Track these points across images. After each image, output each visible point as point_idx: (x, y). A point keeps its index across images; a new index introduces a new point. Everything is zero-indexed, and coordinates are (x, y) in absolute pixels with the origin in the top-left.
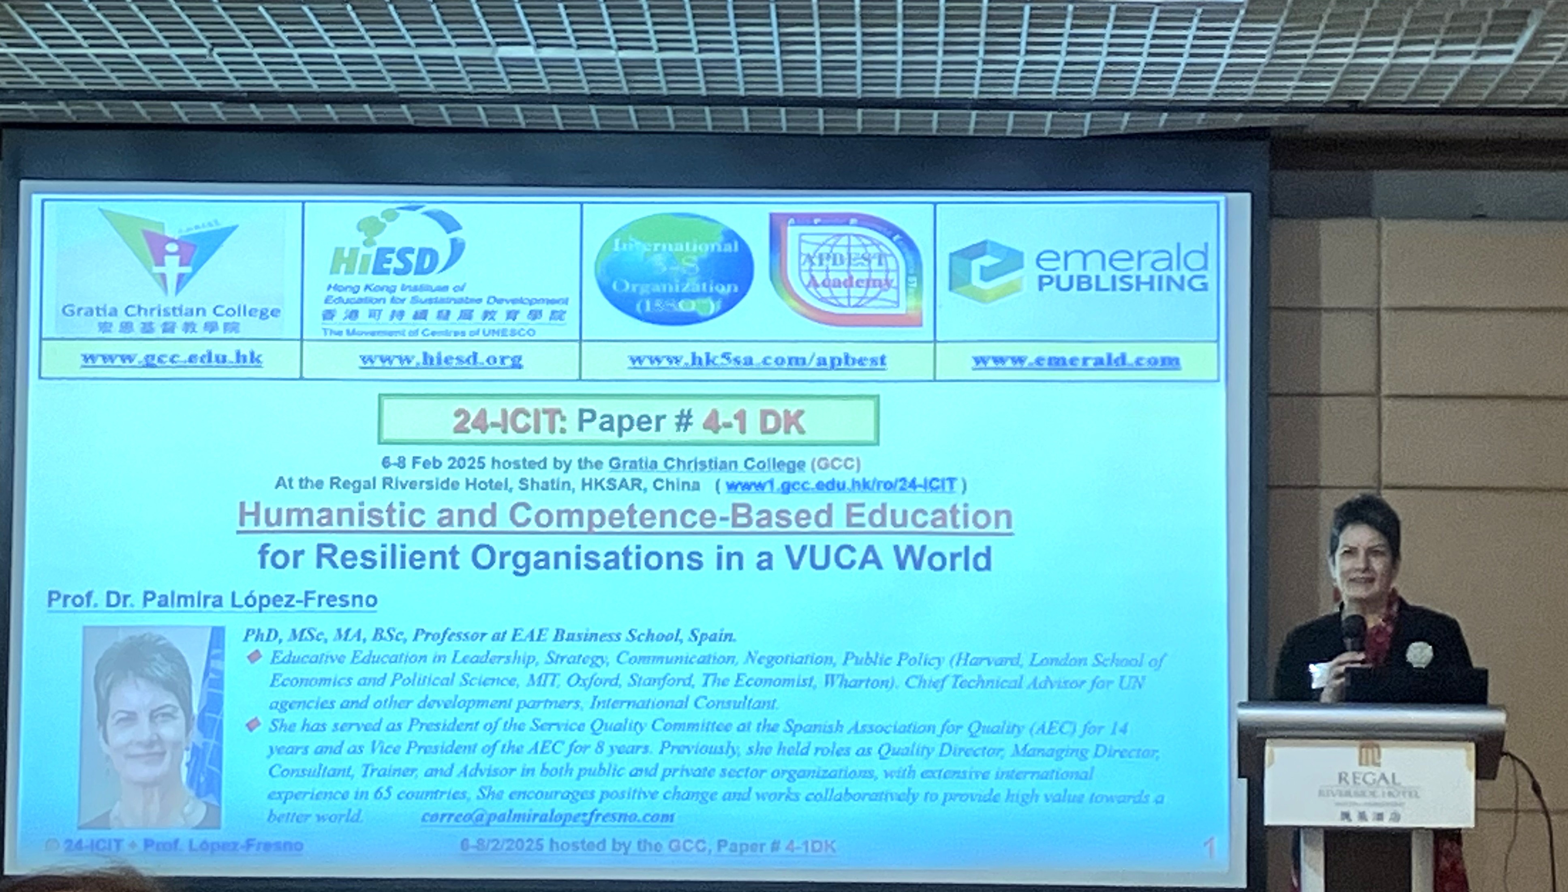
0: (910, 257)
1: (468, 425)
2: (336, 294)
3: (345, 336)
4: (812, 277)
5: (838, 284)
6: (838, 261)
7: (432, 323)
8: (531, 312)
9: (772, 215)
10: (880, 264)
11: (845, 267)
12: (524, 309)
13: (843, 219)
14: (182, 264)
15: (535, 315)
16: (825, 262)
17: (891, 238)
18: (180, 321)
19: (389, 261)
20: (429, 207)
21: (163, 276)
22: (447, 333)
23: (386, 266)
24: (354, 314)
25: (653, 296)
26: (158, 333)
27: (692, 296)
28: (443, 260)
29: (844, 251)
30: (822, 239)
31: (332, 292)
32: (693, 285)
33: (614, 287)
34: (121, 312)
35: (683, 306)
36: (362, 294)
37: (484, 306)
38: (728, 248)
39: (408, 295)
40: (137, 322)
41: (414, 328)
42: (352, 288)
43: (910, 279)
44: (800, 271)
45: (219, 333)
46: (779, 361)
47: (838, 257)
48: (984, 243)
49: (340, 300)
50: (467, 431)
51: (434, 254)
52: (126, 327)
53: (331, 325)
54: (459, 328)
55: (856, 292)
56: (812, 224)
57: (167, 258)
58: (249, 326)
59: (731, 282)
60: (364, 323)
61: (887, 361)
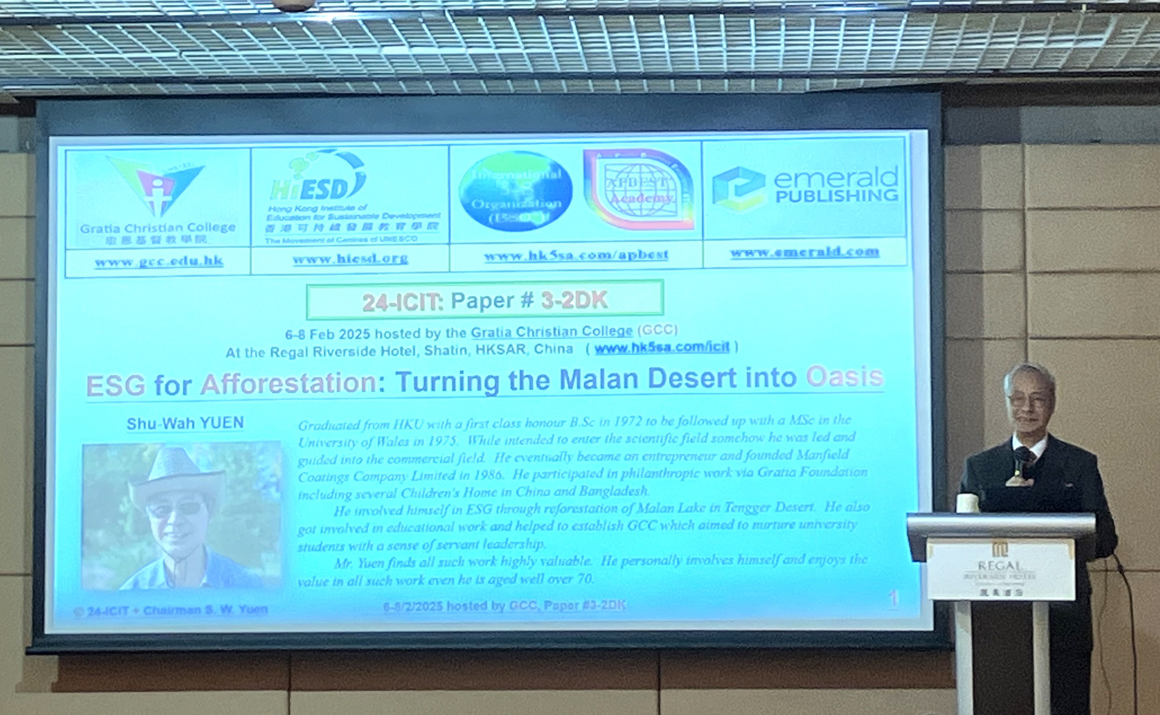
0: (684, 181)
1: (373, 306)
2: (274, 214)
3: (281, 244)
4: (615, 196)
5: (632, 200)
6: (633, 184)
7: (343, 233)
8: (414, 224)
9: (585, 152)
10: (663, 185)
11: (637, 187)
12: (409, 222)
13: (636, 153)
14: (165, 194)
15: (416, 226)
16: (623, 184)
17: (670, 166)
18: (164, 235)
19: (313, 189)
20: (340, 150)
21: (152, 203)
22: (354, 240)
23: (310, 193)
24: (287, 228)
25: (503, 211)
26: (149, 243)
27: (528, 210)
28: (350, 188)
29: (637, 176)
30: (620, 168)
31: (272, 212)
32: (529, 201)
33: (473, 204)
34: (122, 230)
35: (524, 218)
36: (293, 213)
37: (380, 221)
38: (554, 176)
39: (327, 213)
40: (134, 237)
41: (331, 237)
42: (286, 209)
43: (685, 195)
44: (606, 191)
45: (193, 243)
46: (592, 256)
47: (633, 180)
48: (738, 168)
49: (278, 218)
50: (372, 310)
51: (344, 184)
52: (126, 240)
53: (270, 235)
54: (363, 237)
55: (646, 205)
56: (614, 157)
57: (154, 190)
58: (213, 237)
59: (556, 200)
60: (295, 233)
61: (668, 255)
